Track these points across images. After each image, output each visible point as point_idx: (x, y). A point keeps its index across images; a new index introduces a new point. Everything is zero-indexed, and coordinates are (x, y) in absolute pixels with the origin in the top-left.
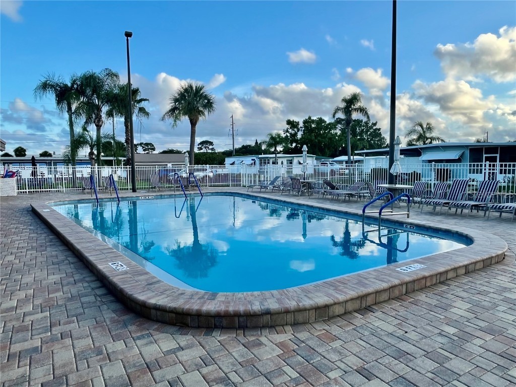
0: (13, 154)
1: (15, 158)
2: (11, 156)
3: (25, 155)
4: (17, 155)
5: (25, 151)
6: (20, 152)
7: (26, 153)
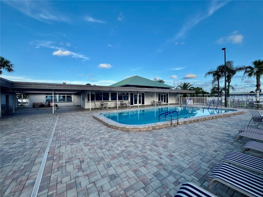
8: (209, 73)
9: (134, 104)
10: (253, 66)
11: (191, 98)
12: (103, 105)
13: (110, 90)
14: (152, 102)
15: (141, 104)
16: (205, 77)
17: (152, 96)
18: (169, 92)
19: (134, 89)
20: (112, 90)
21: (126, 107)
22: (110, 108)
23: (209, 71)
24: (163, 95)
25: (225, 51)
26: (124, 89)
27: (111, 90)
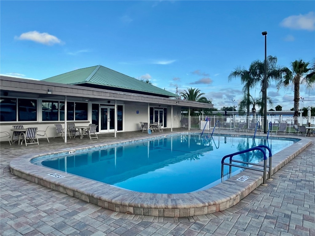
0: (275, 109)
1: (276, 112)
2: (274, 110)
3: (281, 110)
4: (277, 110)
5: (281, 107)
6: (279, 108)
7: (282, 109)
8: (236, 73)
9: (102, 129)
10: (291, 69)
11: (207, 118)
12: (25, 132)
13: (49, 93)
14: (137, 125)
15: (115, 130)
16: (229, 80)
17: (138, 112)
18: (175, 104)
19: (108, 95)
20: (54, 93)
21: (86, 137)
22: (43, 141)
23: (236, 70)
24: (159, 110)
25: (266, 37)
26: (85, 92)
27: (51, 91)
